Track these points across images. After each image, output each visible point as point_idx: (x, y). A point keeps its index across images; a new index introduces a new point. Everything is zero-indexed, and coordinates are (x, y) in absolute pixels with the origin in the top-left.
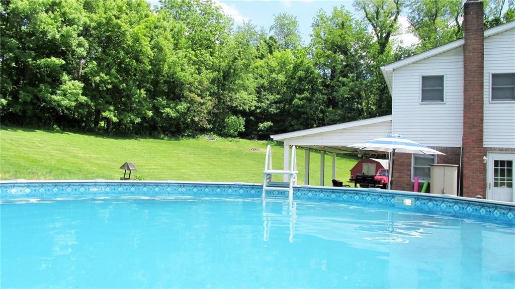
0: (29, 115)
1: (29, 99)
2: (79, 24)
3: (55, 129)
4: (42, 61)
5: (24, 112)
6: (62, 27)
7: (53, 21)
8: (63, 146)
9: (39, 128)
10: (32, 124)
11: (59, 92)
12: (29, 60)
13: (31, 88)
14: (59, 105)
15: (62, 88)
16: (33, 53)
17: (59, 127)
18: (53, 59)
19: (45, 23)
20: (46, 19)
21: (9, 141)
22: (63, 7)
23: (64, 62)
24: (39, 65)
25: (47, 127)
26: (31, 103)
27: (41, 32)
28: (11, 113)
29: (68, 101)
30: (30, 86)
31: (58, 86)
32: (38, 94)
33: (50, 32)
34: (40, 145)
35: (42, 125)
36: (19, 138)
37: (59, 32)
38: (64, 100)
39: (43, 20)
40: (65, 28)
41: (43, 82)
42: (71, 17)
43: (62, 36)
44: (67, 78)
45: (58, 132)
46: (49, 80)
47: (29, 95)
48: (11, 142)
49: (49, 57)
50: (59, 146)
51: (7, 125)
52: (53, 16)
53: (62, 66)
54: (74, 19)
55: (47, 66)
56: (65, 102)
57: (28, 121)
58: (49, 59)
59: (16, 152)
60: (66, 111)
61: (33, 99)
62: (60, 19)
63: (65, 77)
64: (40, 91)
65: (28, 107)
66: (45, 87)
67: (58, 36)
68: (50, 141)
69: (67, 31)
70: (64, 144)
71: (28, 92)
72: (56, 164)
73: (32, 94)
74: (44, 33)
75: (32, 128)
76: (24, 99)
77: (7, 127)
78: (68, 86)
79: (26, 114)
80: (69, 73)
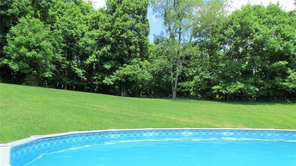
0: (271, 95)
1: (270, 87)
2: (293, 38)
3: (288, 102)
4: (275, 64)
5: (268, 94)
6: (283, 43)
7: (277, 41)
8: (288, 112)
9: (278, 103)
10: (274, 100)
11: (287, 80)
12: (267, 65)
13: (270, 80)
14: (288, 88)
15: (289, 78)
16: (269, 62)
17: (290, 101)
18: (280, 62)
19: (273, 44)
20: (273, 41)
21: (257, 110)
22: (283, 31)
23: (287, 63)
24: (273, 67)
25: (283, 102)
26: (272, 88)
27: (272, 49)
28: (261, 95)
29: (293, 85)
30: (270, 79)
31: (286, 77)
32: (275, 83)
33: (276, 48)
34: (274, 112)
35: (280, 100)
36: (262, 109)
37: (281, 46)
38: (290, 85)
39: (272, 42)
40: (285, 43)
41: (276, 76)
42: (288, 36)
43: (284, 48)
44: (291, 71)
45: (290, 103)
46: (280, 74)
47: (270, 84)
48: (258, 111)
49: (278, 62)
50: (286, 112)
51: (260, 102)
52: (277, 38)
53: (287, 65)
54: (290, 36)
55: (278, 67)
56: (292, 85)
57: (272, 99)
58: (278, 63)
59: (259, 116)
60: (293, 91)
61: (272, 86)
62: (282, 39)
63: (290, 71)
64: (275, 81)
65: (270, 91)
66: (278, 79)
67: (281, 49)
68: (280, 109)
69: (287, 44)
70: (290, 110)
71: (269, 83)
72: (281, 123)
73: (271, 84)
74: (273, 49)
75: (274, 103)
76: (267, 87)
77: (260, 103)
78: (292, 76)
79: (269, 95)
80: (292, 68)
